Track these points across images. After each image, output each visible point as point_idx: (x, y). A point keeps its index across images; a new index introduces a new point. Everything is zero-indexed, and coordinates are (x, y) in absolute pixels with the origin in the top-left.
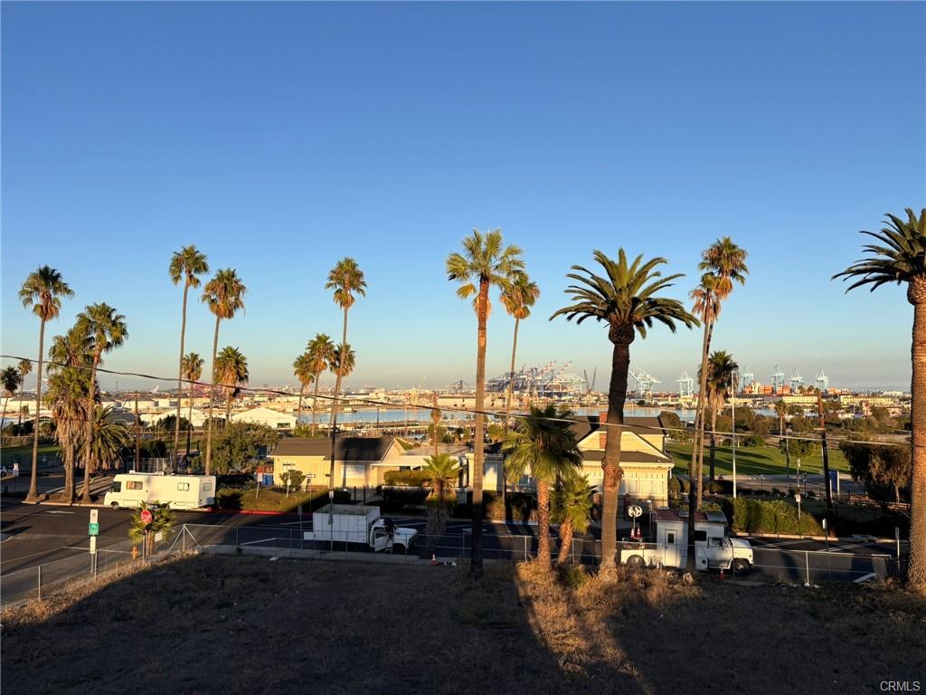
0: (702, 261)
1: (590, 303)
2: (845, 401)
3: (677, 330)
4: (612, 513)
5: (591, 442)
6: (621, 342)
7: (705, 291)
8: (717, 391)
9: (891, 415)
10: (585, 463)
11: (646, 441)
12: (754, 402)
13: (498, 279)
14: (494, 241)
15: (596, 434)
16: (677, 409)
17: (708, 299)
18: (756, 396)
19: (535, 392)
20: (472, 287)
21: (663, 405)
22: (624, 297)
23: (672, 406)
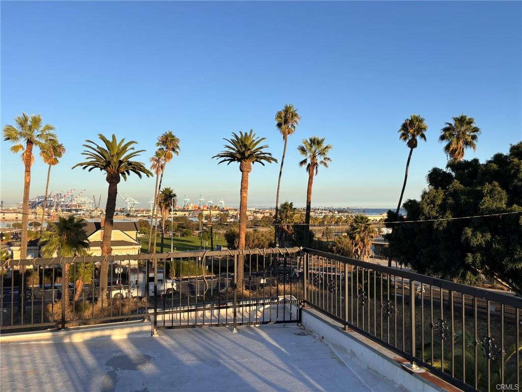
0: (158, 142)
1: (95, 161)
2: (231, 213)
3: (142, 177)
4: (106, 271)
5: (96, 236)
6: (113, 183)
7: (157, 158)
8: (166, 208)
9: (249, 219)
10: (92, 248)
11: (128, 235)
12: (190, 214)
13: (39, 143)
14: (36, 121)
15: (99, 232)
16: (148, 218)
17: (159, 162)
18: (191, 211)
19: (60, 209)
20: (21, 146)
21: (140, 216)
22: (115, 160)
23: (146, 216)
